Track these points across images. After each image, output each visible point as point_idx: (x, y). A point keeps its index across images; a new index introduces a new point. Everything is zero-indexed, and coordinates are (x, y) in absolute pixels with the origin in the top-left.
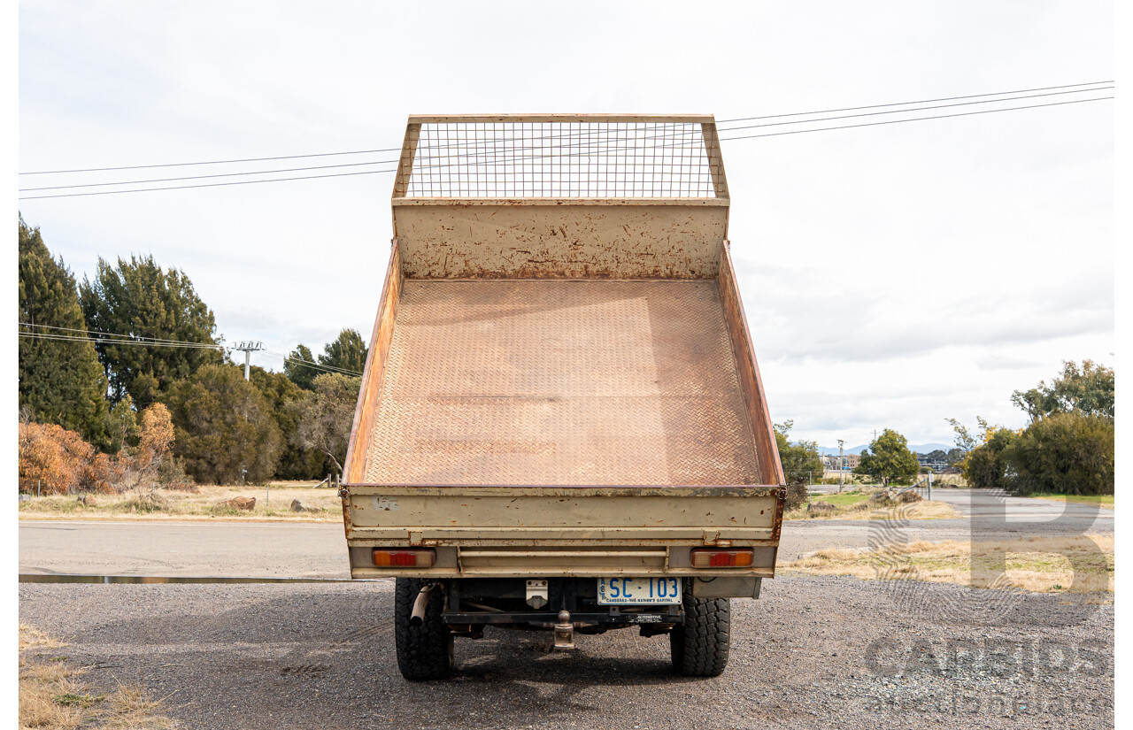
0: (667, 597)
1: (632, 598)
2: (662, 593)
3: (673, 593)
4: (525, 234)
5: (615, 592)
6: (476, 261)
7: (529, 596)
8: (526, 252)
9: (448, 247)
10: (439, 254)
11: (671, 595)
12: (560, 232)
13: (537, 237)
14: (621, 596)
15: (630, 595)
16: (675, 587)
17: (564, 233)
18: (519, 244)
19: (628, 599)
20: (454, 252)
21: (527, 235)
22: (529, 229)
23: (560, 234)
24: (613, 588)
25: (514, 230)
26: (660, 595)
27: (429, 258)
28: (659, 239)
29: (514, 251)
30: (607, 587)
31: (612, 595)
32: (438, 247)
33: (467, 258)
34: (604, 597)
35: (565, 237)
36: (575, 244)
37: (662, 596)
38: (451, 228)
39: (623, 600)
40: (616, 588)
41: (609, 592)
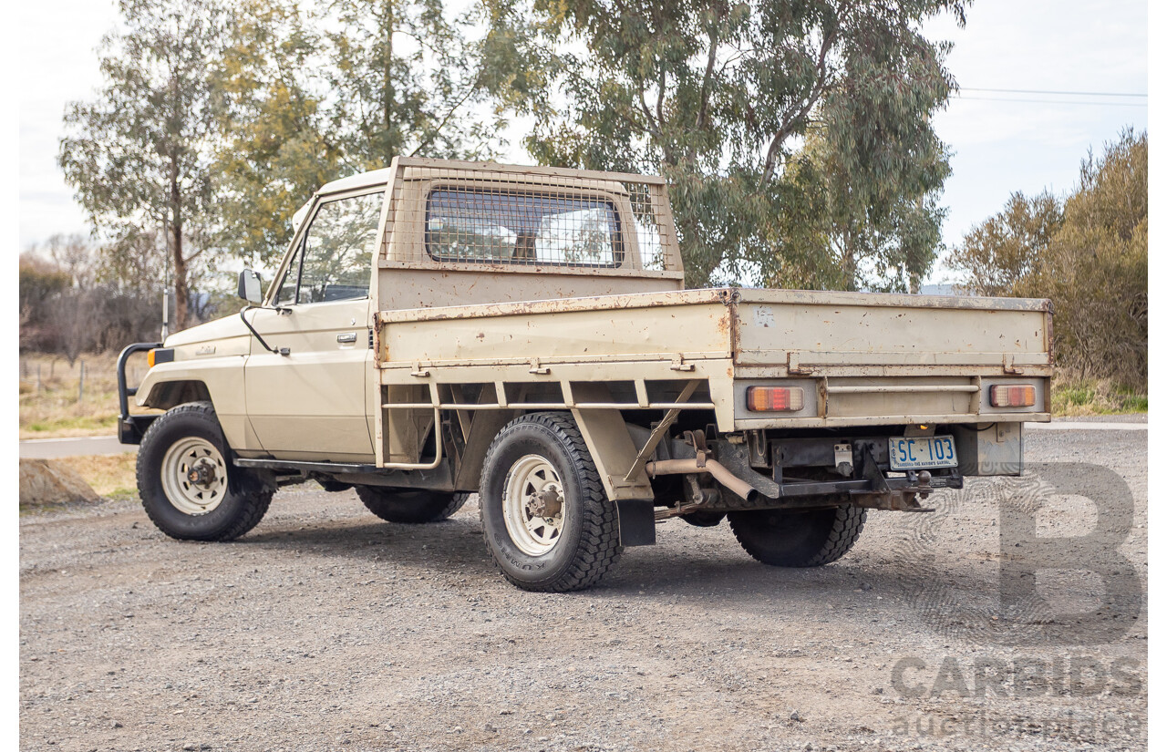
0: (945, 459)
1: (916, 461)
2: (940, 455)
3: (950, 455)
5: (903, 455)
7: (837, 462)
11: (948, 457)
14: (908, 460)
15: (915, 459)
16: (950, 448)
19: (913, 462)
26: (939, 458)
30: (897, 450)
31: (901, 459)
34: (896, 462)
37: (942, 458)
38: (429, 305)
39: (909, 464)
40: (904, 451)
41: (899, 455)
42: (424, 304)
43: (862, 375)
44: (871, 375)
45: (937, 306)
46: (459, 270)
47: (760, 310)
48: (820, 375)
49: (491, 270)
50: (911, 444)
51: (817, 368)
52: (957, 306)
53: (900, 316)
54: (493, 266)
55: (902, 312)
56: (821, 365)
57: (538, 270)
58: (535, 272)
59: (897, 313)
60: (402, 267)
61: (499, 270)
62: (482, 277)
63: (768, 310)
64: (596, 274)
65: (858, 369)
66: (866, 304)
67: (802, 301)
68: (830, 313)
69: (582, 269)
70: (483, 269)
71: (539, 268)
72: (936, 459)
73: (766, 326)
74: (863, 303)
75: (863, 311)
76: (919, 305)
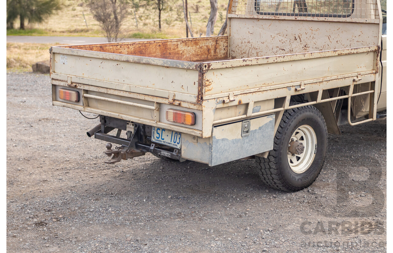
0: (176, 144)
1: (164, 140)
2: (175, 141)
3: (178, 142)
4: (283, 38)
6: (261, 53)
7: (127, 130)
8: (283, 50)
9: (250, 44)
10: (247, 48)
12: (298, 38)
13: (288, 41)
14: (160, 139)
16: (180, 138)
17: (300, 39)
18: (279, 44)
19: (163, 141)
20: (252, 47)
21: (284, 39)
22: (285, 36)
23: (298, 39)
24: (158, 133)
25: (278, 36)
27: (242, 50)
28: (345, 46)
29: (278, 49)
30: (155, 132)
31: (157, 137)
32: (246, 43)
33: (258, 51)
34: (154, 138)
35: (301, 41)
36: (305, 46)
37: (175, 142)
38: (252, 33)
39: (160, 141)
40: (159, 134)
41: (156, 135)
42: (250, 33)
43: (97, 91)
44: (101, 92)
45: (132, 61)
46: (260, 18)
47: (63, 57)
48: (81, 88)
49: (273, 18)
50: (163, 131)
51: (79, 85)
52: (142, 62)
53: (117, 65)
54: (274, 17)
55: (119, 63)
56: (80, 84)
57: (296, 18)
58: (294, 19)
59: (115, 63)
60: (237, 17)
61: (277, 18)
62: (274, 21)
63: (66, 57)
64: (326, 20)
65: (96, 88)
66: (98, 57)
67: (73, 54)
68: (88, 61)
69: (319, 18)
70: (270, 18)
71: (296, 17)
72: (172, 142)
73: (64, 64)
74: (97, 57)
75: (101, 61)
76: (123, 60)
